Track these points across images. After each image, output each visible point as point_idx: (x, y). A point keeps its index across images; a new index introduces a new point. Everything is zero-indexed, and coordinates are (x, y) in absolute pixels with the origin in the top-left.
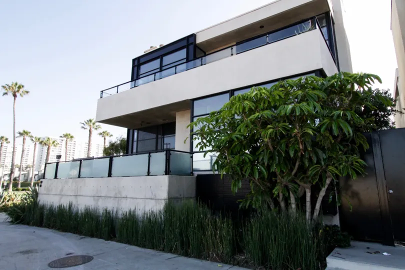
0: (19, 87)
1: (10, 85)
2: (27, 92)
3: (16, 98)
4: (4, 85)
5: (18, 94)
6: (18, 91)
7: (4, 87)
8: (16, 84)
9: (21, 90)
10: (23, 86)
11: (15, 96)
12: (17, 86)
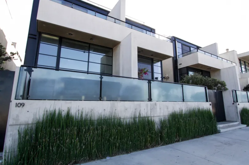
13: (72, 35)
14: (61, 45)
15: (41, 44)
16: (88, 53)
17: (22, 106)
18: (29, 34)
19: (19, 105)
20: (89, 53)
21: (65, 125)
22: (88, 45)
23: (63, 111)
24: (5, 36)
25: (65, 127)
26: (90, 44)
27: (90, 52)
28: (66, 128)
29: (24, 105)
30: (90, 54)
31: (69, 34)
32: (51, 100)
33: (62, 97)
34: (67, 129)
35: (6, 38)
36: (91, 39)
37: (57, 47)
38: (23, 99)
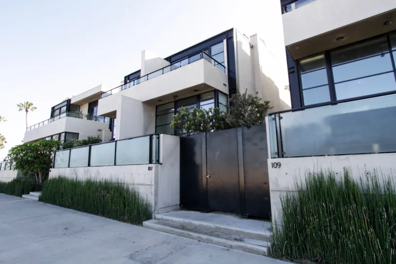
0: (29, 105)
1: (23, 103)
2: (36, 108)
3: (28, 113)
4: (19, 104)
5: (29, 110)
6: (28, 108)
7: (18, 105)
8: (28, 103)
9: (31, 107)
10: (32, 104)
11: (27, 111)
12: (28, 104)
13: (342, 38)
14: (331, 65)
15: (302, 76)
16: (389, 54)
17: (278, 166)
18: (289, 69)
19: (275, 166)
20: (391, 52)
21: (341, 199)
22: (384, 39)
23: (336, 175)
24: (273, 83)
25: (341, 203)
26: (387, 35)
27: (392, 49)
28: (344, 205)
29: (280, 165)
30: (393, 53)
31: (337, 39)
32: (309, 156)
33: (332, 150)
34: (347, 207)
35: (276, 84)
36: (385, 24)
37: (325, 70)
38: (279, 157)
